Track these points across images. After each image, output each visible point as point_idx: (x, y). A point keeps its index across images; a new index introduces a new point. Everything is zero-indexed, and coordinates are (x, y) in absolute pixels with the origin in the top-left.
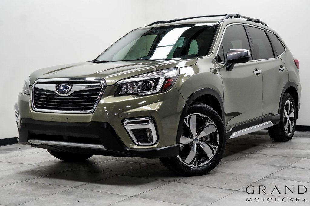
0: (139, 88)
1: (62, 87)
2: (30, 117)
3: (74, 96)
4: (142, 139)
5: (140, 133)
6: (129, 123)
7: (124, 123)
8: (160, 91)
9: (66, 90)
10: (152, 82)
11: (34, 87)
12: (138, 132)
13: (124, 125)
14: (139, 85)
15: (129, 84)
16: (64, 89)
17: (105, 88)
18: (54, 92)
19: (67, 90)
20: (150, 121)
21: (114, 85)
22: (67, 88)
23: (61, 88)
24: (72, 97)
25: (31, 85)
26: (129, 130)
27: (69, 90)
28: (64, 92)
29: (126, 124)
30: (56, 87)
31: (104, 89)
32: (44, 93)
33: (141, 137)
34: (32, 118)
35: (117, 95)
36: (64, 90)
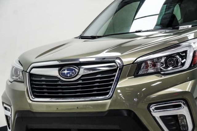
0: (162, 66)
1: (67, 70)
2: (28, 110)
3: (83, 80)
4: (174, 128)
5: (171, 120)
6: (156, 109)
7: (151, 109)
8: (190, 67)
9: (72, 74)
10: (178, 57)
11: (29, 73)
12: (169, 119)
13: (150, 112)
14: (161, 61)
15: (149, 61)
16: (70, 72)
17: (123, 68)
18: (56, 77)
19: (74, 74)
20: (183, 105)
21: (133, 63)
22: (74, 71)
23: (66, 72)
24: (80, 82)
25: (23, 71)
26: (158, 117)
27: (77, 73)
28: (70, 76)
29: (153, 110)
30: (59, 70)
31: (121, 69)
32: (43, 79)
33: (173, 125)
34: (30, 110)
35: (136, 75)
36: (70, 74)
